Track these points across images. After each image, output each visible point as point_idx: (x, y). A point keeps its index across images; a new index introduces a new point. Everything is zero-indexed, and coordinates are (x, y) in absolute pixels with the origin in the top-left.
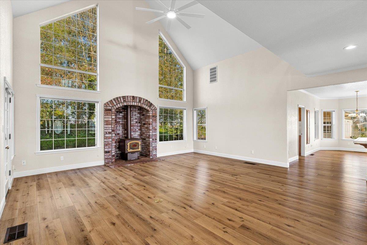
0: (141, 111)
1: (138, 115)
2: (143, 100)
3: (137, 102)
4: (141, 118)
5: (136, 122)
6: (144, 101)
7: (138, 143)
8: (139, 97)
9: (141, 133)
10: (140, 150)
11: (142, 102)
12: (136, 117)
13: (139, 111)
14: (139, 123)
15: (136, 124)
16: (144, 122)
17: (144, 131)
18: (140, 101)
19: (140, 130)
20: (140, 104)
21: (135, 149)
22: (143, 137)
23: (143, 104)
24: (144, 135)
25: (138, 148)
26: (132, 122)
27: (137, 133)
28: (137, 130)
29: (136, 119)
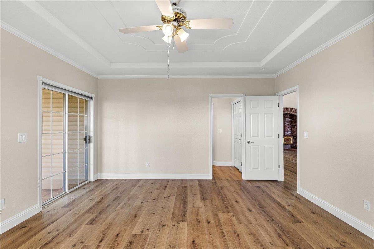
0: (292, 117)
1: (289, 120)
2: (293, 110)
3: (289, 111)
4: (291, 122)
5: (288, 125)
6: (295, 110)
7: (290, 139)
8: (291, 108)
9: (291, 132)
10: (291, 143)
11: (293, 111)
12: (288, 121)
13: (290, 117)
14: (290, 125)
15: (288, 126)
16: (294, 125)
17: (294, 131)
18: (291, 110)
19: (291, 130)
20: (291, 112)
21: (288, 142)
22: (293, 135)
23: (293, 112)
24: (294, 134)
25: (290, 142)
26: (285, 125)
27: (289, 132)
28: (289, 130)
29: (288, 122)
